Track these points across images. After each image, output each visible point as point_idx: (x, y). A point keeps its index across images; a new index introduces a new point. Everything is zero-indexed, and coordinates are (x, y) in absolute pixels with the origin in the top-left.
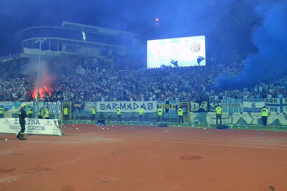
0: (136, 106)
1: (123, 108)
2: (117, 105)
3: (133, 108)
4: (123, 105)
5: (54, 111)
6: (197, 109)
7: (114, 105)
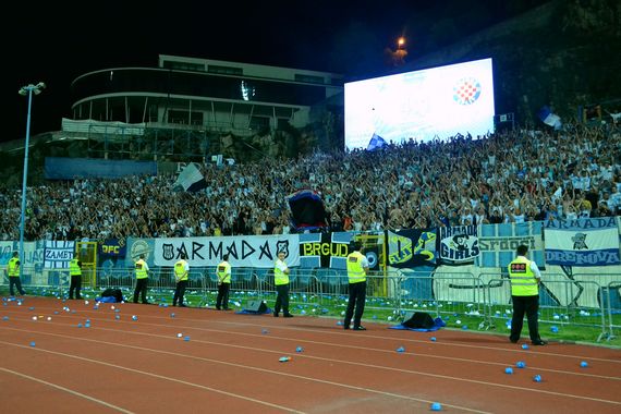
0: (247, 250)
1: (216, 254)
2: (201, 246)
3: (240, 255)
4: (216, 246)
5: (59, 265)
6: (407, 258)
7: (196, 247)
